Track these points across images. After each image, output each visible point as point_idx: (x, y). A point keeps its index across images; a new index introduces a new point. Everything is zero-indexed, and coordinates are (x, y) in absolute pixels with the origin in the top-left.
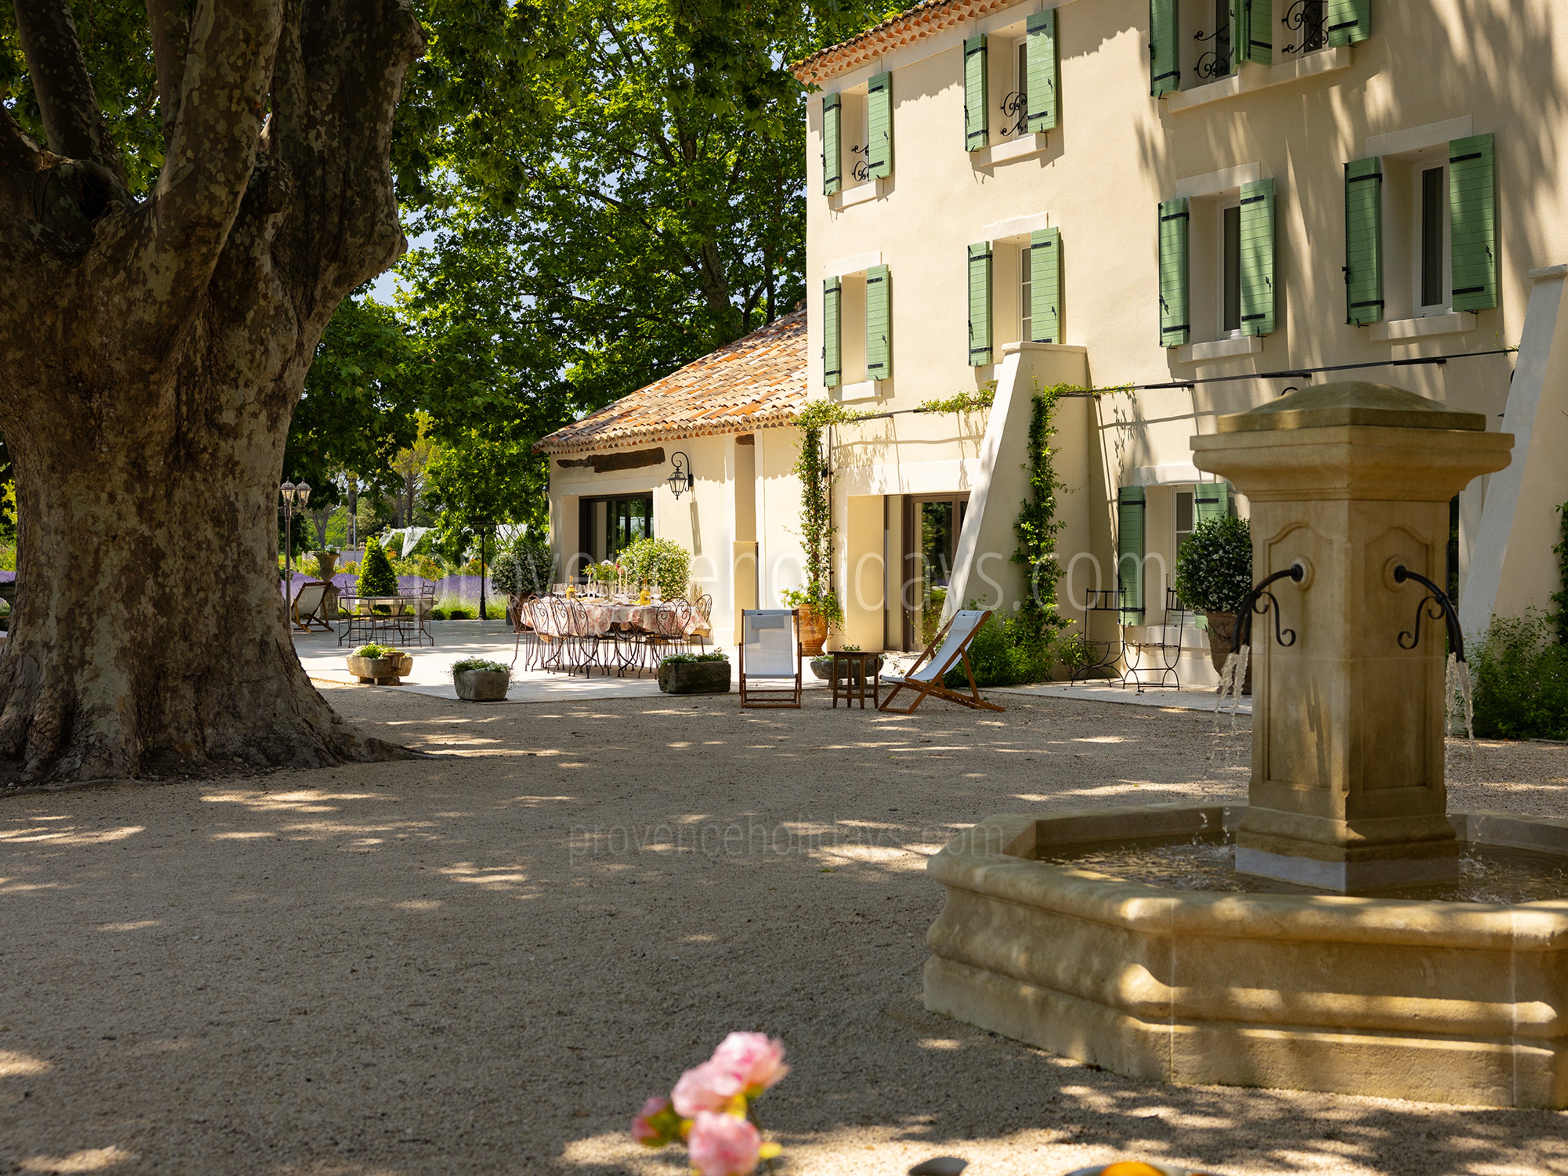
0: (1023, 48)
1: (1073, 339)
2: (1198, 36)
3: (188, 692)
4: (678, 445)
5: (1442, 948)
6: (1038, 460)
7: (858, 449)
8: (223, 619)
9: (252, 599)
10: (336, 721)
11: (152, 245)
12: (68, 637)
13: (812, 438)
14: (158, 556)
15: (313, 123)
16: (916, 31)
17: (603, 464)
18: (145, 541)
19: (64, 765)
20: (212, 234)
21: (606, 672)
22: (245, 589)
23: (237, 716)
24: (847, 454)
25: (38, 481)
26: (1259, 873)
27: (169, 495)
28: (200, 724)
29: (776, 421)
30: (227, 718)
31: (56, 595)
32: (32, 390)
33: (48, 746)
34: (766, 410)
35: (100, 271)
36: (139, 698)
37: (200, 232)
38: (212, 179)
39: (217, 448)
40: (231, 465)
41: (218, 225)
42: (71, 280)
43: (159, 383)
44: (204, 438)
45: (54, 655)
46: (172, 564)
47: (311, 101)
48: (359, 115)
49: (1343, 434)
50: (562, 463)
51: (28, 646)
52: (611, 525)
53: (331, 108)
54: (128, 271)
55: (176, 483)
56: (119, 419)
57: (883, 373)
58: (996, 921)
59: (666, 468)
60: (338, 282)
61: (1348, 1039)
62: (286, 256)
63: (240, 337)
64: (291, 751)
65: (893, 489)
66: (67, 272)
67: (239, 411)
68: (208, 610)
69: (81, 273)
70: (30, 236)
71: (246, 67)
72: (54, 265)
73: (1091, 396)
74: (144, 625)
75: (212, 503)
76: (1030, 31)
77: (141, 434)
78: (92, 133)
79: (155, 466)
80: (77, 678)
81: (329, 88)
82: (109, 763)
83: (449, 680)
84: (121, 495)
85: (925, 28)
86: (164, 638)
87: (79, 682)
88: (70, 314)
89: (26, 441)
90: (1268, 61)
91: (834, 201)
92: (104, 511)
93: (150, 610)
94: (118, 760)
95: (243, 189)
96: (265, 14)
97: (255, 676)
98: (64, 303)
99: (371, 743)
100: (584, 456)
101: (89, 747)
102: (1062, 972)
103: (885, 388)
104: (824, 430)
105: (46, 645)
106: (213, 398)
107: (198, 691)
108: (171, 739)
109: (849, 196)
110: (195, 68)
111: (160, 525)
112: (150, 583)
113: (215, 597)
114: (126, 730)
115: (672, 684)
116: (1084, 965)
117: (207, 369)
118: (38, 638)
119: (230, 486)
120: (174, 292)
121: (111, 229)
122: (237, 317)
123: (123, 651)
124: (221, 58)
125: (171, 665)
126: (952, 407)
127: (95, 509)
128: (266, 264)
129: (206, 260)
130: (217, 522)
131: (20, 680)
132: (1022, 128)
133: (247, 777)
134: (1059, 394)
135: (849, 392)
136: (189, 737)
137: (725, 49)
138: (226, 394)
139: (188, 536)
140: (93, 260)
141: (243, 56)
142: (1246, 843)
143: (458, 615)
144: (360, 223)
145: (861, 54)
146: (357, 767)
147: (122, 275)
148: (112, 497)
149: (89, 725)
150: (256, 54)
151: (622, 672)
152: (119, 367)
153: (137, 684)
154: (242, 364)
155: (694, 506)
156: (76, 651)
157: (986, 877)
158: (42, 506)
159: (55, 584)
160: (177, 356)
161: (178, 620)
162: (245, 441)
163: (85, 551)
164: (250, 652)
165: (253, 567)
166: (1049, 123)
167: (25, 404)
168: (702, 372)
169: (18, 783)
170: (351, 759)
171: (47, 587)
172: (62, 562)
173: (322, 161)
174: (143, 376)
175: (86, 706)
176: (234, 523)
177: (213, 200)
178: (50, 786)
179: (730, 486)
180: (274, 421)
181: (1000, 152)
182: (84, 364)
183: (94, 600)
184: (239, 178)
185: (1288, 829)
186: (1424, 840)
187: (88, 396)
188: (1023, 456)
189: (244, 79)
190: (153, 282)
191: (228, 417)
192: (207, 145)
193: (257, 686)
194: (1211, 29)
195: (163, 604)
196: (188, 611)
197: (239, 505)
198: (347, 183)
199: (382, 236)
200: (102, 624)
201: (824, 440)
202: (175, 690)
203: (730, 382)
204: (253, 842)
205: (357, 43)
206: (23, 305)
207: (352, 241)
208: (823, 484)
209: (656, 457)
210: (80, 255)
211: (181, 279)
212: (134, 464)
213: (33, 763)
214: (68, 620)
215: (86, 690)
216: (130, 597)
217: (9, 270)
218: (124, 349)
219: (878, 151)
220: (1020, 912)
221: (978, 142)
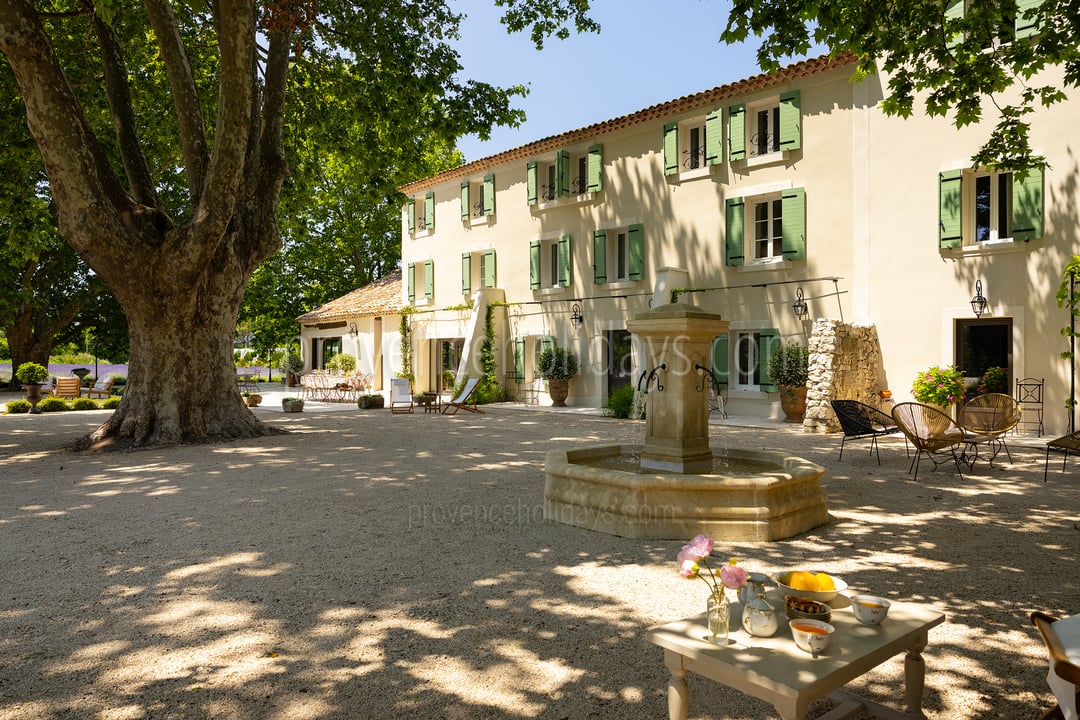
0: (482, 187)
1: (499, 286)
2: (544, 186)
3: (199, 411)
4: (353, 320)
5: (733, 491)
6: (489, 327)
7: (421, 323)
8: (213, 384)
9: (225, 375)
10: (257, 421)
11: (191, 242)
12: (152, 390)
13: (404, 318)
14: (188, 359)
15: (248, 199)
16: (443, 179)
17: (322, 327)
18: (183, 354)
19: (152, 439)
20: (216, 238)
21: (334, 401)
22: (222, 371)
23: (218, 419)
24: (417, 324)
25: (140, 330)
26: (650, 467)
27: (193, 336)
28: (204, 423)
29: (391, 312)
30: (215, 421)
31: (147, 374)
32: (139, 296)
33: (144, 432)
34: (386, 308)
35: (169, 251)
36: (180, 413)
37: (211, 237)
38: (216, 218)
39: (211, 319)
40: (217, 325)
41: (218, 235)
42: (156, 254)
43: (191, 294)
44: (207, 315)
45: (146, 397)
46: (194, 362)
47: (247, 191)
48: (266, 197)
49: (685, 320)
50: (307, 326)
51: (135, 394)
52: (325, 349)
53: (255, 194)
54: (181, 252)
55: (195, 332)
56: (174, 307)
57: (430, 296)
58: (573, 487)
59: (348, 328)
60: (257, 258)
61: (704, 522)
62: (238, 248)
63: (221, 277)
64: (240, 432)
65: (434, 337)
66: (154, 251)
67: (220, 305)
68: (207, 379)
69: (160, 251)
70: (138, 236)
71: (230, 177)
72: (149, 248)
73: (506, 306)
74: (183, 385)
75: (209, 340)
76: (485, 181)
77: (183, 313)
78: (154, 198)
79: (188, 325)
80: (155, 406)
81: (254, 186)
82: (170, 438)
83: (281, 405)
84: (174, 336)
85: (447, 178)
86: (190, 390)
87: (157, 408)
88: (156, 267)
89: (135, 315)
90: (568, 196)
91: (412, 236)
92: (167, 342)
93: (185, 380)
94: (174, 437)
95: (228, 222)
96: (239, 158)
97: (226, 404)
98: (153, 263)
99: (270, 429)
100: (315, 324)
101: (162, 433)
102: (604, 504)
103: (431, 302)
104: (409, 316)
105: (143, 394)
106: (210, 300)
107: (203, 411)
108: (192, 429)
109: (418, 235)
110: (210, 176)
111: (189, 347)
112: (185, 370)
113: (210, 375)
114: (176, 426)
115: (363, 406)
116: (612, 502)
117: (208, 289)
118: (139, 391)
119: (216, 333)
120: (199, 260)
121: (173, 235)
122: (220, 270)
123: (174, 395)
124: (221, 173)
125: (193, 401)
126: (457, 309)
127: (163, 341)
128: (232, 250)
129: (212, 249)
130: (211, 346)
131: (132, 407)
132: (482, 214)
133: (225, 442)
134: (496, 305)
135: (417, 303)
136: (200, 428)
137: (381, 182)
138: (215, 299)
139: (200, 352)
140: (165, 246)
141: (230, 172)
142: (645, 457)
143: (261, 381)
144: (266, 237)
145: (423, 185)
146: (266, 438)
147: (178, 253)
148: (170, 337)
149: (161, 424)
150: (235, 172)
151: (340, 401)
152: (175, 287)
153: (180, 408)
154: (222, 288)
155: (358, 342)
156: (155, 396)
157: (571, 472)
158: (141, 340)
159: (146, 370)
160: (198, 284)
161: (196, 384)
162: (221, 317)
163: (159, 357)
164: (224, 396)
165: (225, 364)
166: (492, 213)
167: (135, 301)
168: (358, 295)
169: (133, 447)
170: (263, 435)
171: (143, 371)
172: (149, 361)
173: (252, 213)
174: (185, 291)
175: (160, 417)
176: (218, 346)
177: (217, 225)
178: (148, 448)
179: (372, 335)
180: (233, 309)
181: (473, 222)
182: (161, 286)
183: (162, 376)
184: (227, 218)
185: (661, 452)
186: (704, 454)
187: (162, 298)
188: (484, 325)
189: (230, 181)
190: (191, 255)
191: (216, 307)
192: (214, 205)
193: (226, 408)
194: (548, 185)
195: (190, 377)
196: (200, 380)
197: (220, 340)
198: (261, 222)
199: (275, 242)
200: (166, 385)
201: (408, 319)
202: (194, 410)
203: (369, 298)
204: (247, 468)
205: (265, 170)
206: (136, 262)
207: (263, 243)
208: (408, 334)
209: (344, 324)
210: (159, 245)
211: (202, 255)
212: (179, 324)
213: (139, 439)
214: (152, 384)
215: (159, 411)
216: (177, 375)
217: (131, 249)
218: (178, 281)
219: (429, 219)
220: (583, 484)
221: (466, 218)
